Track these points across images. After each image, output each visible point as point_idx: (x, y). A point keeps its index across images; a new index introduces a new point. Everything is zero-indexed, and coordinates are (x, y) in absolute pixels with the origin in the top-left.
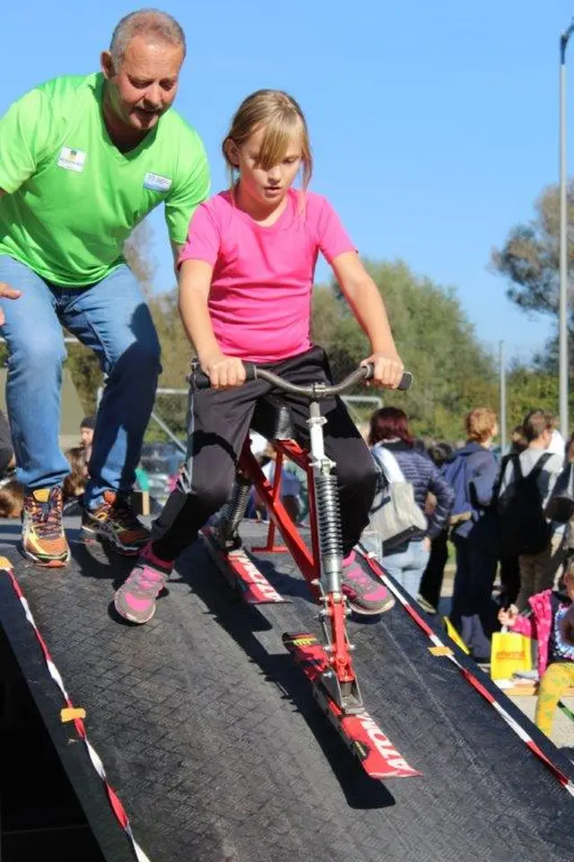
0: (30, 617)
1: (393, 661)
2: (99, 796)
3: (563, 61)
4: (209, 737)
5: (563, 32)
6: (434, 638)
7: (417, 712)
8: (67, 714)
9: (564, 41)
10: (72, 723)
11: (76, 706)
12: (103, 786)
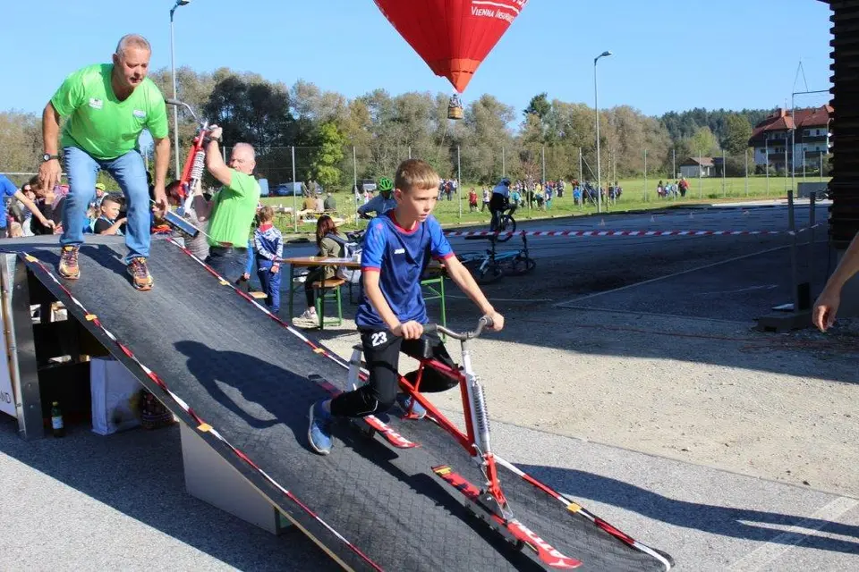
0: (56, 280)
1: (208, 288)
2: (116, 347)
3: (172, 21)
4: (149, 322)
5: (172, 8)
6: (220, 278)
7: (224, 306)
8: (89, 317)
9: (172, 12)
10: (92, 321)
11: (92, 313)
12: (117, 343)
